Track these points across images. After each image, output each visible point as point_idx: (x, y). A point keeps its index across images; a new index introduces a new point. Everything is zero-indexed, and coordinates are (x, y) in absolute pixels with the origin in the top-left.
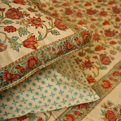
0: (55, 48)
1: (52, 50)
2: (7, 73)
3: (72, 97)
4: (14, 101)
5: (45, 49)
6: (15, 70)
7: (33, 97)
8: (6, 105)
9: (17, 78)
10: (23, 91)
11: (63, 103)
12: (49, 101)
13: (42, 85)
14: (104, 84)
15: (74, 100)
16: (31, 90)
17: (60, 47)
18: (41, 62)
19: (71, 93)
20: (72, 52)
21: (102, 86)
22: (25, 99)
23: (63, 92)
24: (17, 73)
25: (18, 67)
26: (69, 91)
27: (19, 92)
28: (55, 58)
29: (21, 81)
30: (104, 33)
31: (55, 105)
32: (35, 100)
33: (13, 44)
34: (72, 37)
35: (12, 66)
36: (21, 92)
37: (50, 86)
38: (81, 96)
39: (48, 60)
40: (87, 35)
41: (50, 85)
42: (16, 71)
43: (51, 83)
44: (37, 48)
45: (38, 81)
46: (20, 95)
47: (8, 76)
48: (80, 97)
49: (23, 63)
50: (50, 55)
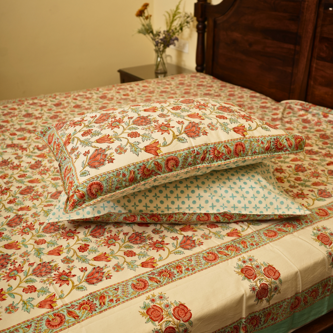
0: (264, 142)
1: (260, 142)
2: (215, 149)
3: (277, 206)
4: (211, 194)
5: (253, 140)
6: (223, 148)
7: (233, 194)
8: (202, 197)
9: (223, 158)
10: (222, 187)
11: (265, 209)
12: (250, 202)
13: (243, 186)
14: (320, 212)
15: (279, 210)
16: (231, 188)
17: (269, 142)
18: (248, 152)
19: (276, 200)
20: (282, 153)
21: (317, 213)
22: (223, 196)
23: (267, 198)
24: (224, 152)
25: (226, 147)
26: (274, 198)
27: (218, 187)
28: (262, 153)
29: (226, 163)
30: (326, 172)
31: (256, 210)
32: (234, 198)
33: (223, 127)
34: (283, 137)
35: (221, 144)
36: (220, 187)
37: (252, 188)
38: (288, 208)
39: (255, 153)
40: (300, 139)
41: (253, 186)
42: (223, 150)
43: (254, 185)
44: (246, 136)
45: (240, 181)
46: (218, 189)
47: (216, 152)
48: (286, 208)
49: (231, 144)
50: (258, 147)
